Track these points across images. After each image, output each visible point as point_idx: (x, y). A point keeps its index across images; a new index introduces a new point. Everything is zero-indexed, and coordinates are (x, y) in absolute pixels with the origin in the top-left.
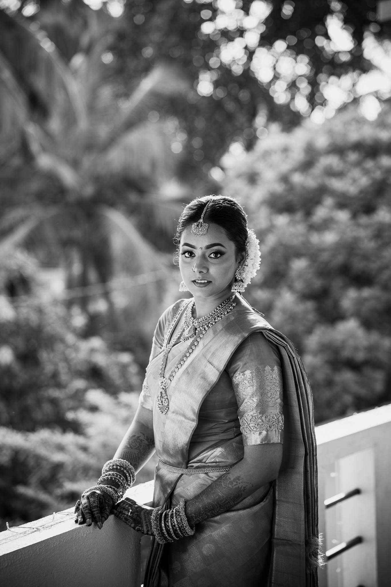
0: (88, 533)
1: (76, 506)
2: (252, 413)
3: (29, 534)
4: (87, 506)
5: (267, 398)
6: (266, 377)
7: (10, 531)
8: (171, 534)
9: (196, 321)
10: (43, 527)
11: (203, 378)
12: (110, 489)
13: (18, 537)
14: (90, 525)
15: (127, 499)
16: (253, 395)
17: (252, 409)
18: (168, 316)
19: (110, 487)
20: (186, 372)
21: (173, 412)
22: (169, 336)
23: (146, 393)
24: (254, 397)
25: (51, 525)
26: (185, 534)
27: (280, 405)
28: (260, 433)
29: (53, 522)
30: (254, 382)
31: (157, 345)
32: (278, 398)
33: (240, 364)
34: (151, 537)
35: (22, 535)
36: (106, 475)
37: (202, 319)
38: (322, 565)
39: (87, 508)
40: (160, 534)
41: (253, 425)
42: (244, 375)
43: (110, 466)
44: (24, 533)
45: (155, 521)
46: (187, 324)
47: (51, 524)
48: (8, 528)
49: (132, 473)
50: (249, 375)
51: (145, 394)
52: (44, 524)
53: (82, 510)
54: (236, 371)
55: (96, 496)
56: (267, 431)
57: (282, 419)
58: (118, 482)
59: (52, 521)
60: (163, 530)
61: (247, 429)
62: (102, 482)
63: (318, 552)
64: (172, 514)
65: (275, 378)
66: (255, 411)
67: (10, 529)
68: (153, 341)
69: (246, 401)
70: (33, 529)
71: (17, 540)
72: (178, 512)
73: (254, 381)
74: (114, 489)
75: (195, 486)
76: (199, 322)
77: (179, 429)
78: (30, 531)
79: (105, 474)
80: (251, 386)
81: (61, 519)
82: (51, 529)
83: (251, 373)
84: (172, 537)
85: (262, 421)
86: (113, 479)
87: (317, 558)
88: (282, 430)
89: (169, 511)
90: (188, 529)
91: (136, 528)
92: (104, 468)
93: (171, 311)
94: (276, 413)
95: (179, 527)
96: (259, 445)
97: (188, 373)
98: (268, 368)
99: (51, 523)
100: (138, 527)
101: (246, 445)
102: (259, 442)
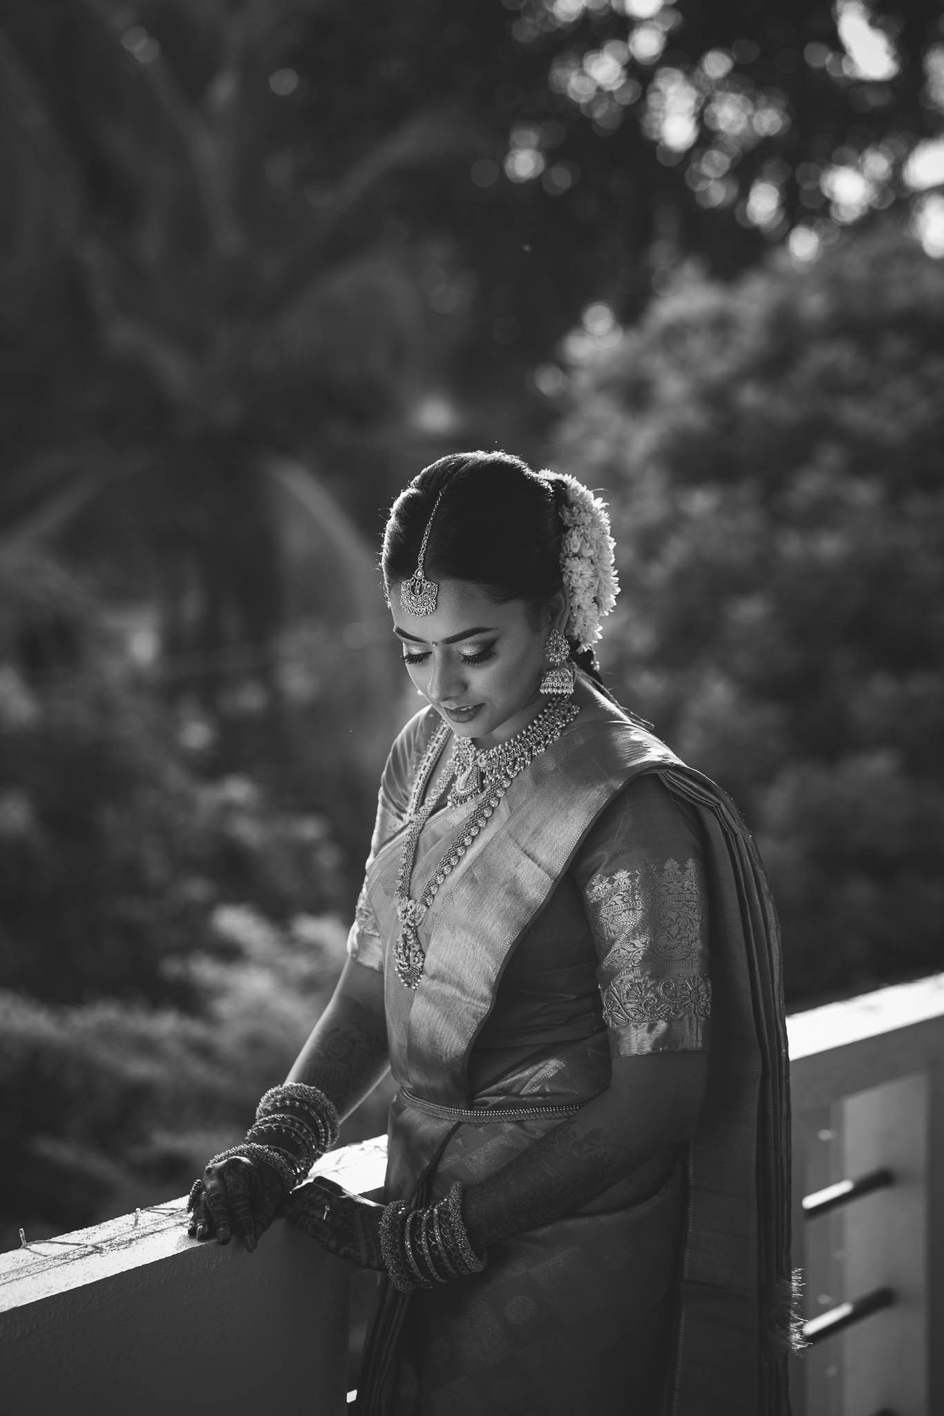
0: (220, 1261)
1: (191, 1193)
2: (630, 977)
3: (74, 1260)
4: (219, 1194)
5: (669, 939)
6: (666, 886)
7: (27, 1251)
8: (428, 1269)
9: (484, 756)
10: (109, 1243)
11: (511, 893)
12: (276, 1154)
13: (47, 1267)
14: (225, 1242)
15: (320, 1180)
16: (634, 931)
17: (630, 966)
18: (415, 736)
19: (276, 1150)
20: (469, 878)
21: (433, 977)
22: (419, 788)
23: (365, 927)
24: (638, 937)
25: (131, 1240)
26: (462, 1269)
27: (701, 954)
28: (651, 1028)
29: (136, 1232)
30: (637, 900)
31: (389, 808)
32: (696, 939)
33: (604, 853)
34: (379, 1275)
35: (58, 1262)
36: (266, 1122)
37: (497, 750)
38: (801, 1349)
39: (218, 1201)
40: (400, 1266)
41: (632, 1006)
42: (612, 881)
43: (276, 1101)
44: (62, 1257)
45: (388, 1233)
46: (462, 762)
47: (129, 1236)
48: (24, 1242)
49: (329, 1120)
50: (625, 883)
51: (363, 931)
52: (113, 1236)
53: (205, 1204)
54: (594, 872)
55: (241, 1170)
56: (669, 1022)
57: (707, 990)
58: (295, 1137)
59: (132, 1229)
60: (407, 1257)
61: (620, 1015)
62: (255, 1139)
63: (789, 1315)
64: (430, 1220)
65: (688, 890)
66: (638, 972)
67: (28, 1247)
68: (380, 798)
69: (617, 945)
70: (86, 1247)
71: (46, 1272)
72: (446, 1213)
73: (637, 897)
74: (285, 1156)
75: (491, 1154)
76: (491, 758)
77: (446, 1020)
78: (77, 1251)
79: (262, 1120)
80: (629, 910)
81: (154, 1224)
82: (130, 1249)
83: (629, 877)
84: (429, 1276)
85: (657, 996)
86: (284, 1131)
87: (788, 1330)
88: (707, 1017)
89: (424, 1212)
90: (469, 1257)
91: (342, 1252)
92: (261, 1105)
93: (422, 722)
94: (692, 975)
95: (447, 1251)
96: (649, 1054)
97: (474, 881)
98: (671, 865)
99: (131, 1233)
100: (346, 1248)
101: (616, 1054)
102: (647, 1049)
